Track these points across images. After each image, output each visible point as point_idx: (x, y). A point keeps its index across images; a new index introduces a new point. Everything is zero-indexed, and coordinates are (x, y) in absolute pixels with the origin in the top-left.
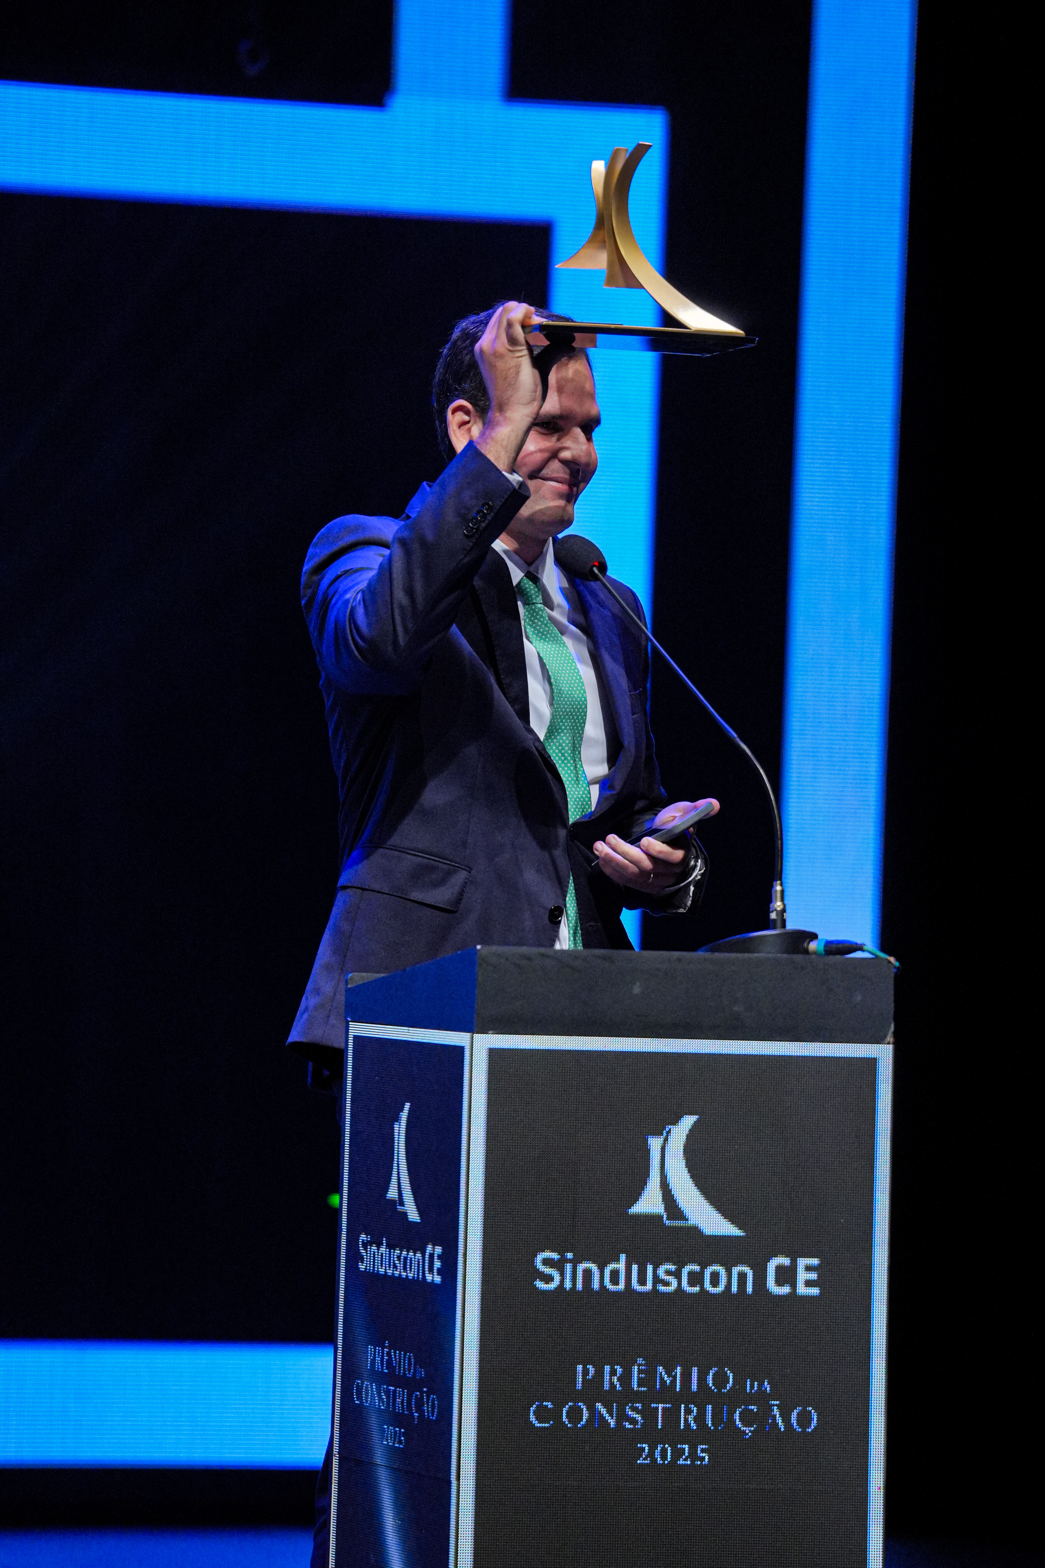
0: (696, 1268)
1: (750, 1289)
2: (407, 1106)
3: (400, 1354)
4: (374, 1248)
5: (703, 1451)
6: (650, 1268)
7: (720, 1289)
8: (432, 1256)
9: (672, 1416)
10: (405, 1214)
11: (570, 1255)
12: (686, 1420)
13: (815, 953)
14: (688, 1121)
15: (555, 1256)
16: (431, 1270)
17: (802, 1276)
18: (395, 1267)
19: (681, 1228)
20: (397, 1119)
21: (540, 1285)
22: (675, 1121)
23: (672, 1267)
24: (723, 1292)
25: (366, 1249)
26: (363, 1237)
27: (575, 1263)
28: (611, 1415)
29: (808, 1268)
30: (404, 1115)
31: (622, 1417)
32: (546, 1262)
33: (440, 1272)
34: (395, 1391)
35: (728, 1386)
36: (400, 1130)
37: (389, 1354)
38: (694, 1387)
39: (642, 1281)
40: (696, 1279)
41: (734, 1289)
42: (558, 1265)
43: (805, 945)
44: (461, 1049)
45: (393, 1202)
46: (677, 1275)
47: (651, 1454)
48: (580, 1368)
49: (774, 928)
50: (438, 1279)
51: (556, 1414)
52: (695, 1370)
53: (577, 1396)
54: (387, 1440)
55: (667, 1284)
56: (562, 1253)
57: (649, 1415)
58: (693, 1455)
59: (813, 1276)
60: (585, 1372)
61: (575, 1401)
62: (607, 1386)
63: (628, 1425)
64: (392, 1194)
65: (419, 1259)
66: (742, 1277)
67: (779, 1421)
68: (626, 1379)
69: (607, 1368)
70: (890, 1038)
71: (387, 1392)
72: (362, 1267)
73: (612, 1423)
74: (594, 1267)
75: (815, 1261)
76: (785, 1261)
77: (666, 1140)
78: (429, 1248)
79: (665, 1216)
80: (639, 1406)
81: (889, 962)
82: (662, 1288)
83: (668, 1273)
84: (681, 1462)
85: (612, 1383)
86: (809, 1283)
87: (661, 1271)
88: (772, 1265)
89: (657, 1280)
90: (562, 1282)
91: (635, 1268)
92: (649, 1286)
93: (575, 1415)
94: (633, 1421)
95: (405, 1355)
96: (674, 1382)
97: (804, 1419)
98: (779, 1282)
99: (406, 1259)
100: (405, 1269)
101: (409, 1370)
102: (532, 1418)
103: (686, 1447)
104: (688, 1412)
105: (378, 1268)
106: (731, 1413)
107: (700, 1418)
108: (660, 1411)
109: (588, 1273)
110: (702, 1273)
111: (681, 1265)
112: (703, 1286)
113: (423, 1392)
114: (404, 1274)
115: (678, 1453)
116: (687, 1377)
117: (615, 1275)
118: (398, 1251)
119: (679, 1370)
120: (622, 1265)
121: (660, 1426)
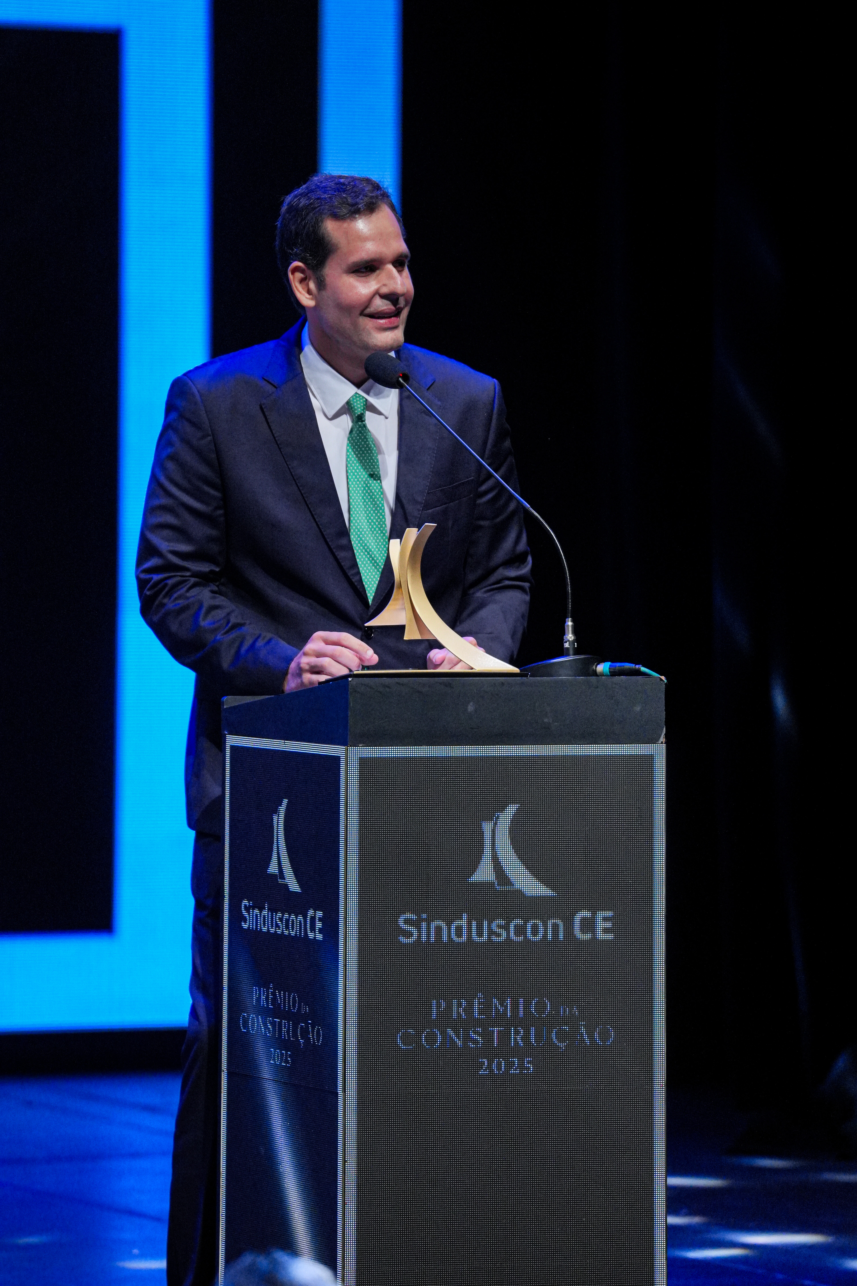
0: (521, 922)
2: (285, 801)
3: (284, 995)
4: (256, 911)
5: (528, 1062)
7: (540, 937)
8: (313, 919)
9: (504, 1036)
10: (286, 886)
11: (424, 916)
12: (515, 1039)
13: (602, 674)
14: (512, 809)
15: (414, 916)
16: (313, 929)
17: (600, 925)
18: (277, 926)
19: (507, 891)
20: (276, 811)
21: (403, 940)
22: (502, 809)
23: (502, 922)
24: (541, 940)
25: (248, 912)
26: (245, 902)
27: (429, 920)
28: (459, 1038)
29: (605, 919)
30: (282, 809)
31: (467, 1038)
32: (407, 921)
33: (321, 931)
35: (547, 1010)
36: (279, 821)
37: (274, 994)
38: (521, 1013)
39: (480, 933)
40: (520, 930)
41: (550, 937)
42: (417, 924)
43: (594, 667)
44: (337, 759)
45: (273, 876)
47: (490, 1065)
48: (434, 1002)
49: (569, 655)
50: (320, 937)
51: (417, 1039)
52: (521, 1001)
53: (432, 1024)
54: (274, 1060)
55: (499, 935)
56: (419, 913)
57: (487, 1035)
58: (521, 1067)
59: (609, 925)
60: (439, 1005)
61: (432, 1027)
62: (455, 1015)
63: (472, 1045)
64: (273, 868)
65: (300, 921)
66: (555, 927)
67: (586, 1036)
68: (469, 1009)
69: (455, 1002)
70: (662, 739)
71: (273, 1023)
72: (245, 926)
73: (459, 1043)
74: (443, 925)
75: (609, 914)
76: (586, 914)
77: (496, 824)
78: (311, 913)
79: (497, 883)
80: (480, 1030)
81: (661, 680)
82: (494, 938)
83: (500, 926)
84: (512, 1071)
85: (458, 1013)
86: (606, 930)
87: (494, 926)
88: (577, 918)
89: (491, 932)
90: (419, 936)
91: (474, 924)
92: (485, 937)
93: (431, 1039)
94: (475, 1042)
95: (289, 995)
96: (506, 1010)
97: (604, 1036)
98: (584, 931)
99: (287, 921)
100: (287, 927)
101: (294, 1007)
102: (399, 1040)
103: (516, 1060)
104: (517, 1032)
105: (260, 927)
106: (550, 1031)
107: (526, 1038)
108: (496, 1033)
109: (439, 929)
110: (525, 926)
111: (509, 920)
112: (525, 936)
113: (307, 1024)
114: (286, 932)
115: (510, 1065)
116: (515, 1007)
117: (459, 930)
118: (280, 914)
119: (509, 1001)
120: (464, 922)
121: (496, 1044)
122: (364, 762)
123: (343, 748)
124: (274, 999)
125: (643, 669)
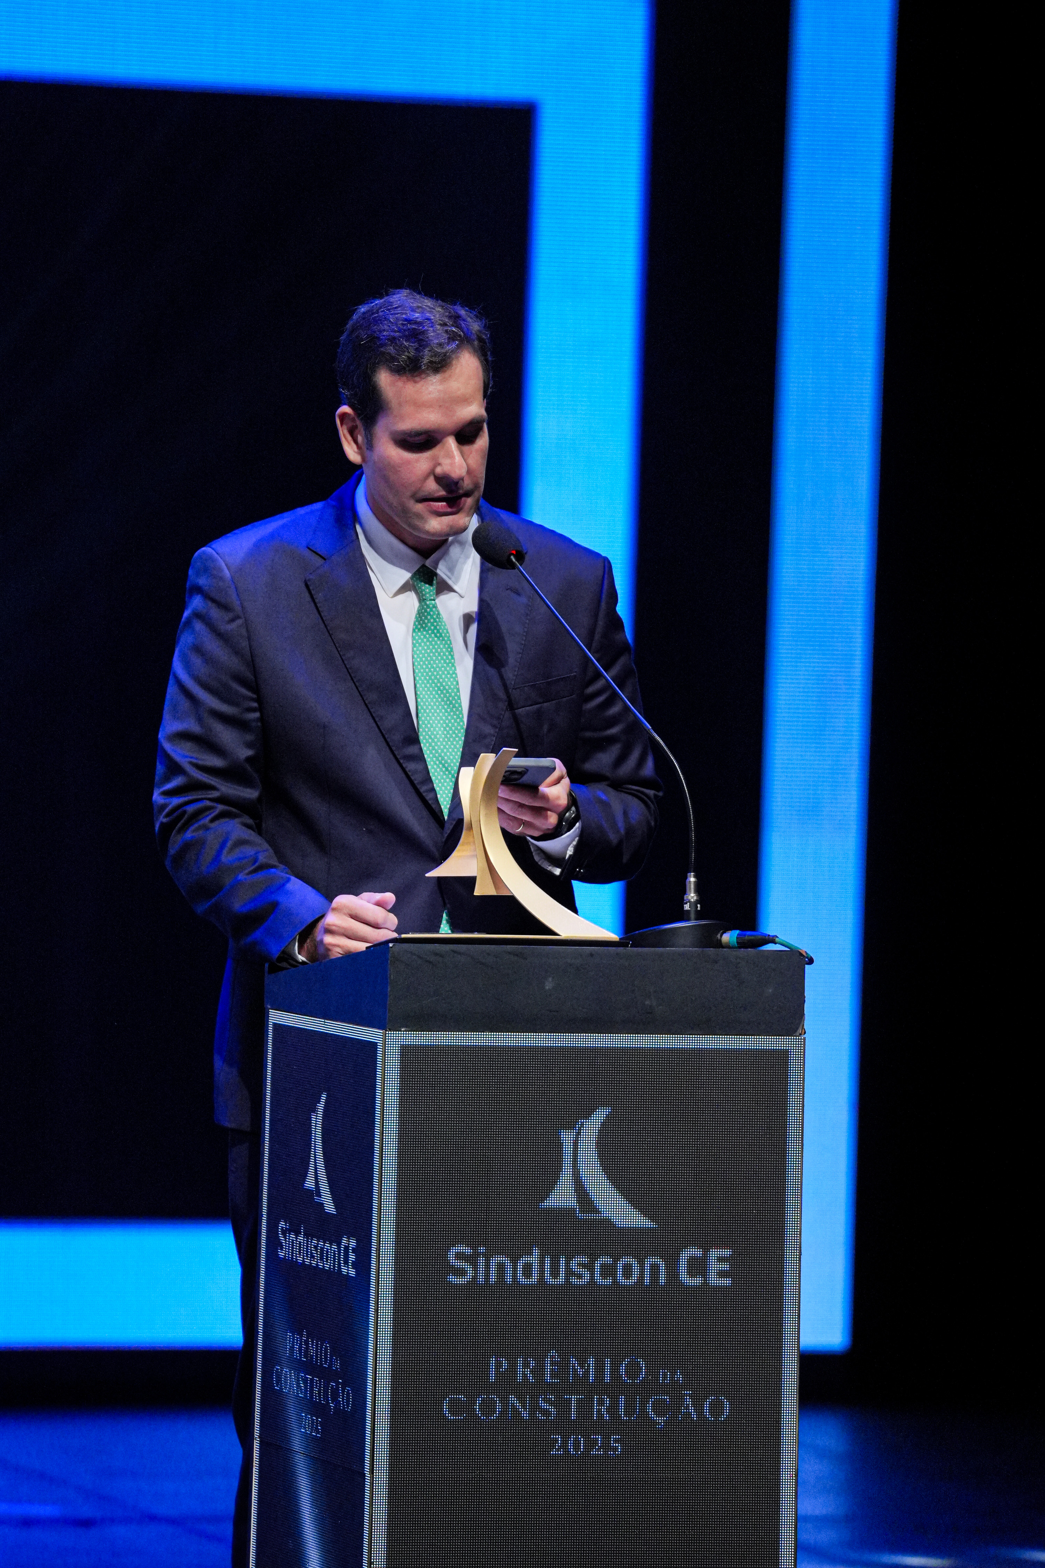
0: (608, 1260)
1: (662, 1280)
2: (324, 1097)
3: (317, 1344)
4: (293, 1236)
5: (616, 1441)
6: (563, 1261)
7: (633, 1279)
8: (346, 1249)
10: (322, 1205)
11: (482, 1249)
12: (599, 1411)
13: (728, 946)
14: (600, 1115)
15: (468, 1249)
16: (346, 1262)
17: (715, 1266)
18: (312, 1257)
19: (592, 1220)
20: (314, 1110)
21: (453, 1279)
22: (588, 1114)
23: (585, 1260)
24: (636, 1284)
25: (285, 1237)
26: (282, 1224)
27: (488, 1255)
28: (524, 1406)
29: (721, 1259)
30: (321, 1107)
31: (535, 1408)
32: (459, 1256)
33: (354, 1265)
34: (312, 1380)
35: (642, 1375)
36: (317, 1121)
37: (307, 1343)
38: (607, 1379)
39: (555, 1273)
40: (608, 1271)
41: (647, 1280)
42: (472, 1260)
43: (719, 936)
44: (375, 1045)
45: (309, 1191)
46: (590, 1267)
47: (564, 1444)
48: (493, 1360)
49: (688, 919)
50: (352, 1272)
51: (469, 1407)
52: (608, 1361)
53: (490, 1388)
54: (305, 1428)
55: (580, 1276)
56: (475, 1246)
57: (563, 1406)
58: (606, 1446)
59: (726, 1266)
60: (499, 1365)
61: (490, 1392)
62: (520, 1378)
63: (542, 1417)
64: (310, 1183)
65: (335, 1251)
66: (655, 1268)
67: (692, 1409)
68: (539, 1372)
69: (520, 1361)
71: (305, 1381)
72: (281, 1253)
73: (525, 1415)
74: (507, 1261)
75: (727, 1253)
76: (697, 1252)
77: (579, 1134)
78: (344, 1241)
79: (578, 1210)
80: (553, 1397)
82: (574, 1280)
83: (581, 1265)
84: (594, 1452)
85: (525, 1375)
86: (721, 1274)
87: (574, 1264)
88: (684, 1257)
89: (569, 1273)
90: (476, 1275)
92: (561, 1279)
93: (488, 1407)
94: (546, 1413)
95: (321, 1345)
96: (587, 1372)
97: (717, 1407)
98: (692, 1273)
99: (322, 1249)
100: (322, 1259)
101: (326, 1359)
102: (446, 1408)
103: (600, 1437)
104: (601, 1402)
105: (296, 1257)
106: (643, 1404)
107: (613, 1409)
108: (574, 1402)
109: (501, 1267)
110: (614, 1266)
111: (593, 1258)
112: (615, 1278)
113: (339, 1383)
114: (321, 1265)
115: (590, 1444)
116: (600, 1369)
117: (528, 1268)
118: (315, 1241)
119: (591, 1361)
120: (534, 1259)
121: (573, 1416)
122: (406, 1053)
123: (378, 1030)
124: (307, 1350)
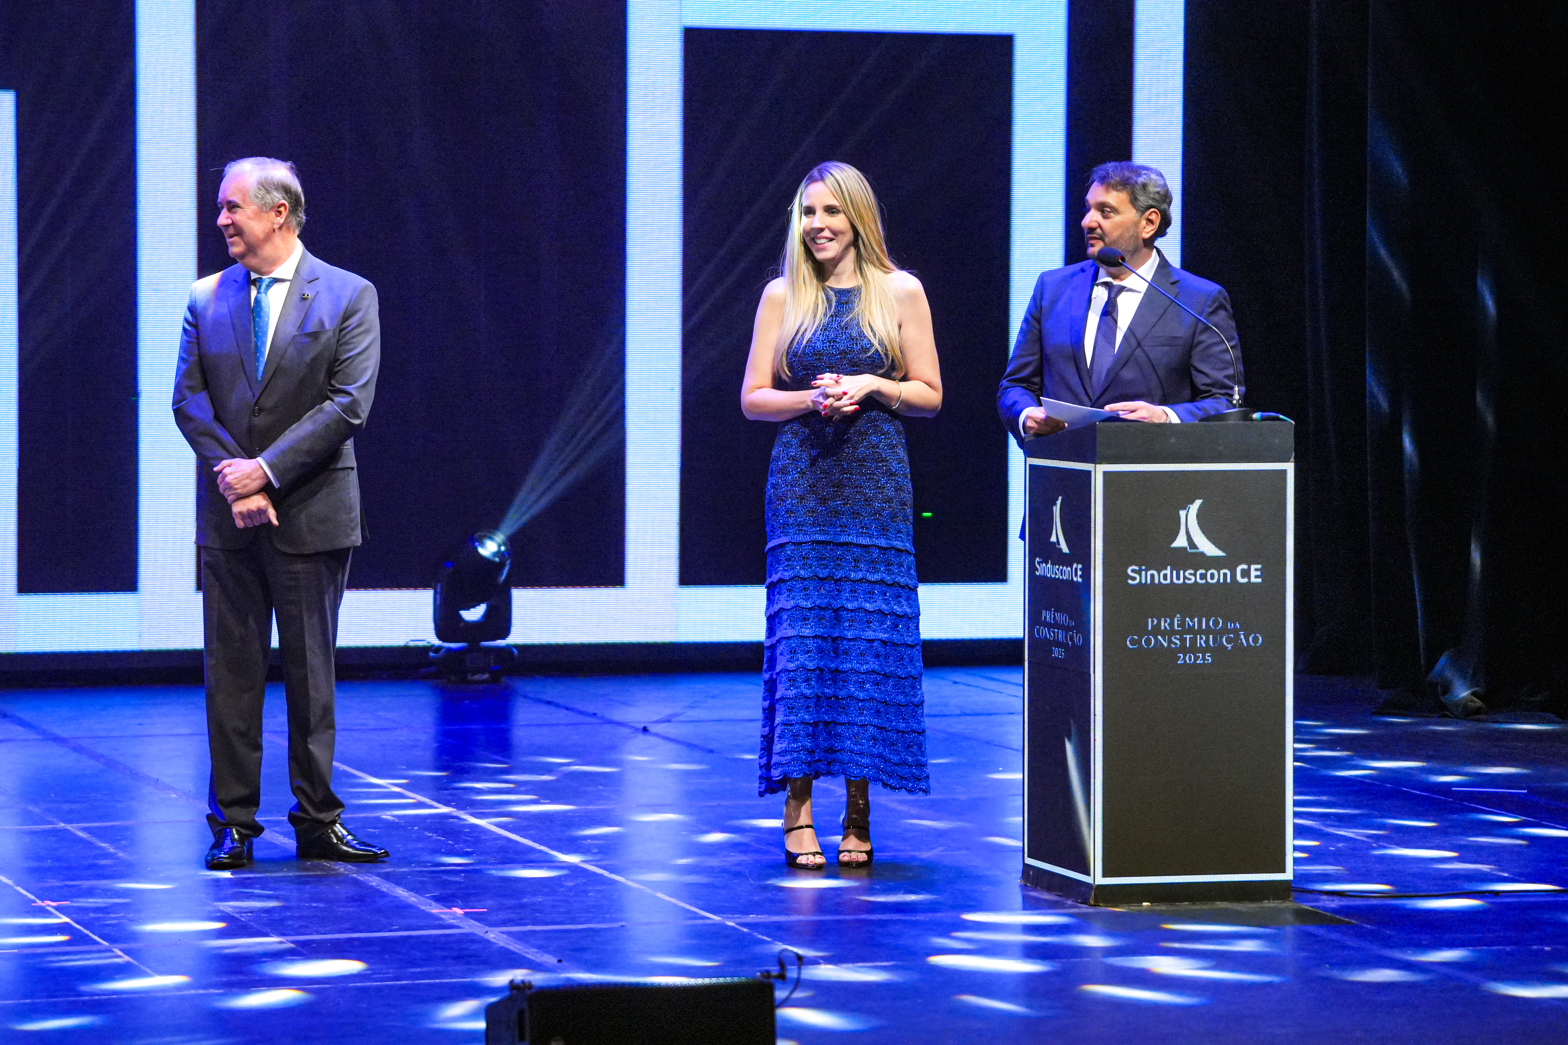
0: (1204, 571)
1: (1229, 580)
2: (1060, 498)
3: (1060, 615)
4: (1044, 565)
5: (1208, 656)
6: (1182, 572)
7: (1215, 581)
8: (1076, 569)
9: (1193, 641)
10: (1061, 549)
11: (1144, 568)
12: (1200, 643)
13: (1256, 420)
14: (1198, 503)
15: (1137, 568)
16: (1076, 575)
17: (1253, 573)
18: (1056, 573)
19: (1195, 553)
20: (1055, 504)
21: (1130, 582)
22: (1192, 503)
23: (1192, 572)
24: (1216, 583)
25: (1039, 565)
26: (1038, 559)
27: (1146, 571)
28: (1165, 641)
29: (1256, 570)
30: (1059, 502)
31: (1170, 642)
32: (1133, 571)
33: (1081, 577)
34: (1058, 632)
35: (1220, 626)
36: (1057, 510)
37: (1054, 614)
38: (1204, 627)
39: (1178, 578)
40: (1203, 576)
41: (1222, 581)
42: (1139, 572)
43: (1250, 416)
44: (1089, 472)
45: (1054, 543)
46: (1195, 575)
47: (1184, 659)
48: (1150, 620)
50: (1080, 580)
51: (1139, 642)
52: (1204, 619)
53: (1149, 633)
54: (1054, 655)
55: (1190, 579)
56: (1140, 566)
57: (1183, 640)
58: (1204, 659)
59: (1259, 573)
60: (1153, 622)
61: (1148, 635)
62: (1163, 628)
63: (1173, 646)
64: (1053, 539)
65: (1069, 571)
66: (1225, 575)
67: (1244, 641)
68: (1171, 624)
69: (1163, 619)
70: (1292, 459)
71: (1054, 632)
72: (1038, 574)
73: (1165, 645)
74: (1155, 573)
75: (1259, 566)
76: (1245, 567)
77: (1188, 512)
78: (1075, 566)
79: (1188, 548)
80: (1178, 636)
81: (1291, 423)
82: (1187, 581)
83: (1190, 574)
84: (1198, 662)
85: (1165, 626)
86: (1256, 577)
87: (1187, 574)
88: (1239, 570)
89: (1185, 578)
90: (1141, 580)
91: (1175, 572)
92: (1181, 581)
93: (1148, 642)
94: (1175, 644)
95: (1063, 615)
96: (1194, 625)
97: (1255, 640)
98: (1243, 577)
99: (1062, 570)
100: (1062, 575)
101: (1066, 622)
102: (1128, 643)
103: (1201, 655)
104: (1201, 638)
105: (1046, 574)
106: (1221, 638)
107: (1207, 642)
108: (1188, 639)
109: (1152, 576)
110: (1206, 574)
111: (1196, 571)
112: (1206, 580)
113: (1073, 632)
114: (1061, 577)
115: (1196, 658)
116: (1200, 623)
117: (1165, 576)
118: (1057, 567)
119: (1196, 619)
120: (1168, 572)
121: (1188, 646)
122: (1106, 474)
123: (1093, 465)
124: (1055, 618)
125: (1281, 416)
